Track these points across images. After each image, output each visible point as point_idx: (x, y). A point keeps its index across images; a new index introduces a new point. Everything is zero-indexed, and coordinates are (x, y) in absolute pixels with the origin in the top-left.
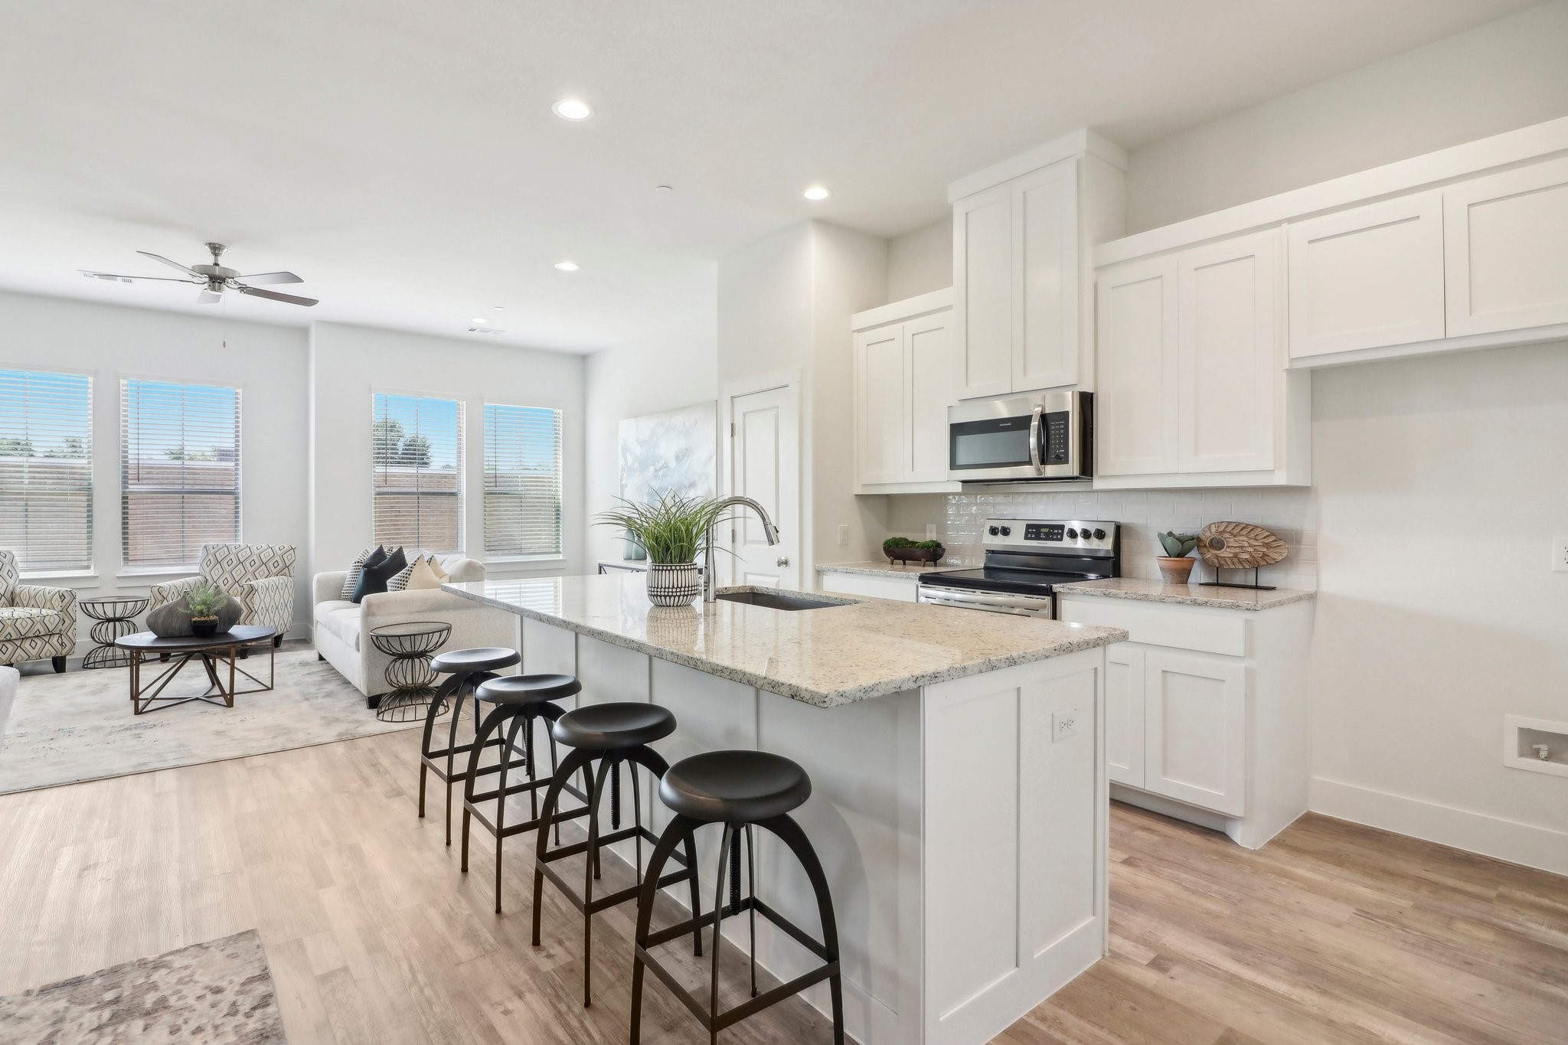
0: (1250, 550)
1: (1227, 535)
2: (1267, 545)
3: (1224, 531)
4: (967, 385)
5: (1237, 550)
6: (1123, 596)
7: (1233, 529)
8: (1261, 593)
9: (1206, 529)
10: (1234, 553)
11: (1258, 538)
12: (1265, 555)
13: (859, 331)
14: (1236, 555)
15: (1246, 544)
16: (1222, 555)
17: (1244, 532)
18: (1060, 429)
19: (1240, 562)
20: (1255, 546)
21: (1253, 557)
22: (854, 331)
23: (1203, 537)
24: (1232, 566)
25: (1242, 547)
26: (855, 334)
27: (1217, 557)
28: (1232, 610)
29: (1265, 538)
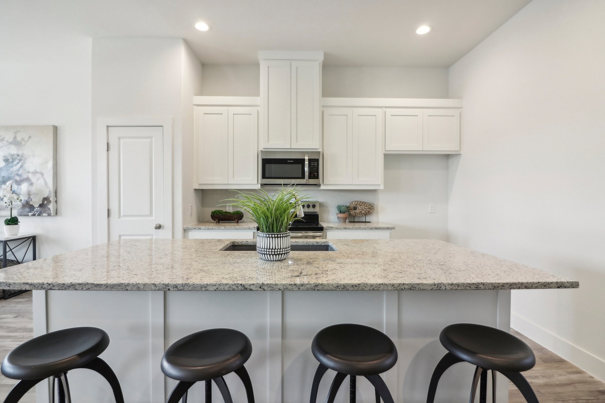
0: (365, 210)
1: (358, 205)
2: (369, 208)
3: (357, 204)
4: (268, 142)
5: (361, 210)
6: (352, 228)
7: (360, 203)
8: (367, 224)
9: (351, 203)
10: (360, 211)
11: (367, 206)
12: (369, 211)
13: (198, 105)
14: (361, 212)
15: (364, 208)
16: (357, 212)
17: (363, 204)
18: (315, 165)
19: (362, 214)
20: (366, 209)
21: (366, 212)
22: (194, 105)
23: (351, 206)
24: (359, 216)
25: (362, 209)
26: (195, 106)
27: (355, 213)
28: (387, 230)
29: (369, 206)
